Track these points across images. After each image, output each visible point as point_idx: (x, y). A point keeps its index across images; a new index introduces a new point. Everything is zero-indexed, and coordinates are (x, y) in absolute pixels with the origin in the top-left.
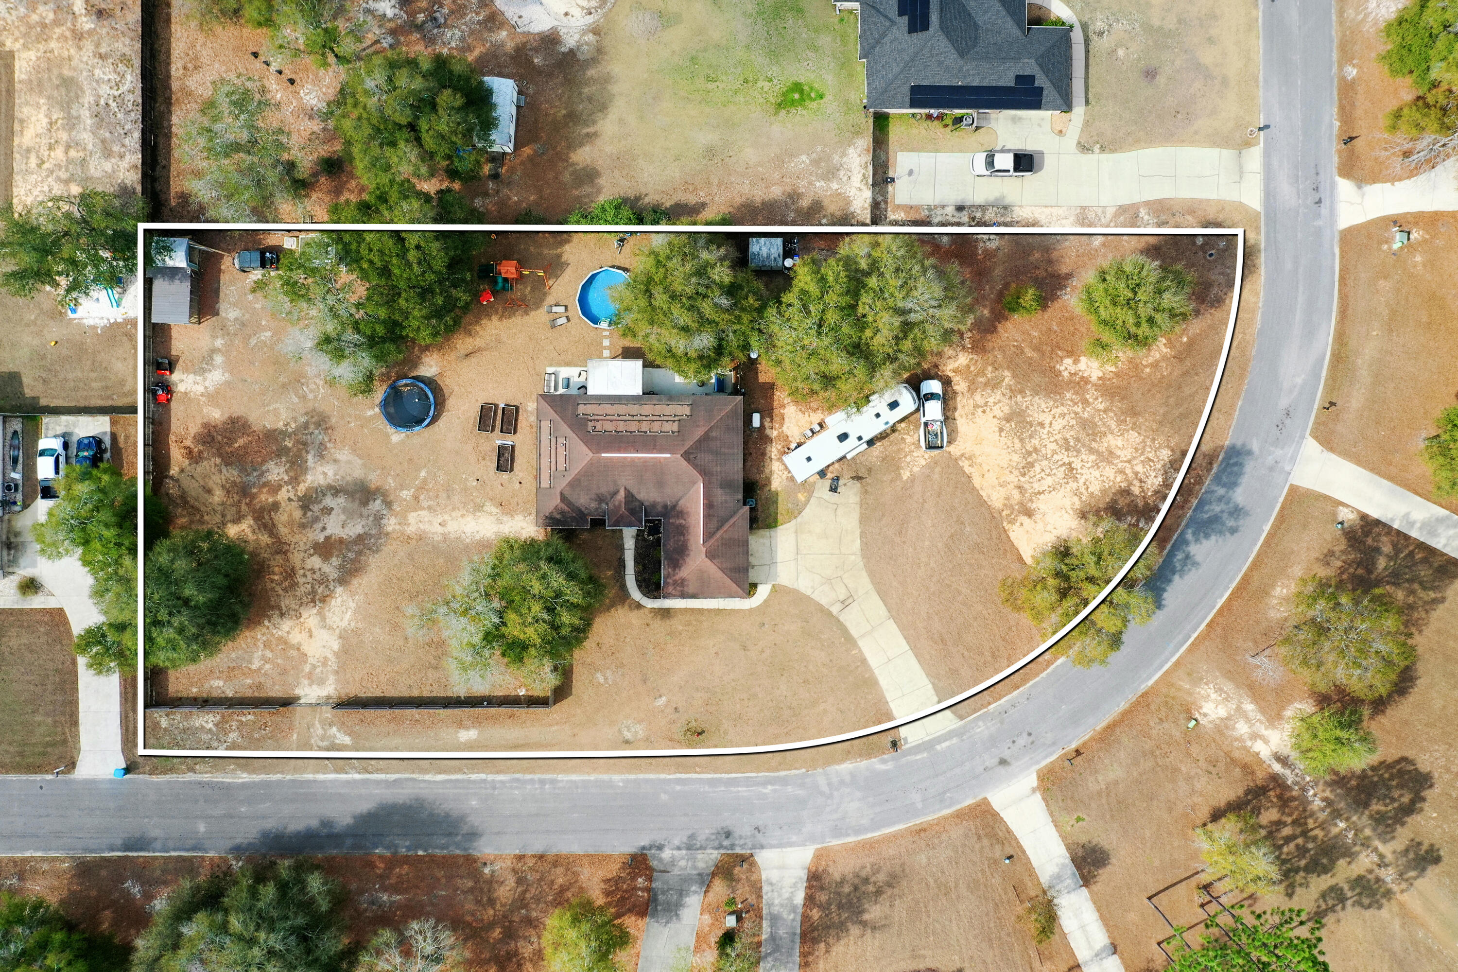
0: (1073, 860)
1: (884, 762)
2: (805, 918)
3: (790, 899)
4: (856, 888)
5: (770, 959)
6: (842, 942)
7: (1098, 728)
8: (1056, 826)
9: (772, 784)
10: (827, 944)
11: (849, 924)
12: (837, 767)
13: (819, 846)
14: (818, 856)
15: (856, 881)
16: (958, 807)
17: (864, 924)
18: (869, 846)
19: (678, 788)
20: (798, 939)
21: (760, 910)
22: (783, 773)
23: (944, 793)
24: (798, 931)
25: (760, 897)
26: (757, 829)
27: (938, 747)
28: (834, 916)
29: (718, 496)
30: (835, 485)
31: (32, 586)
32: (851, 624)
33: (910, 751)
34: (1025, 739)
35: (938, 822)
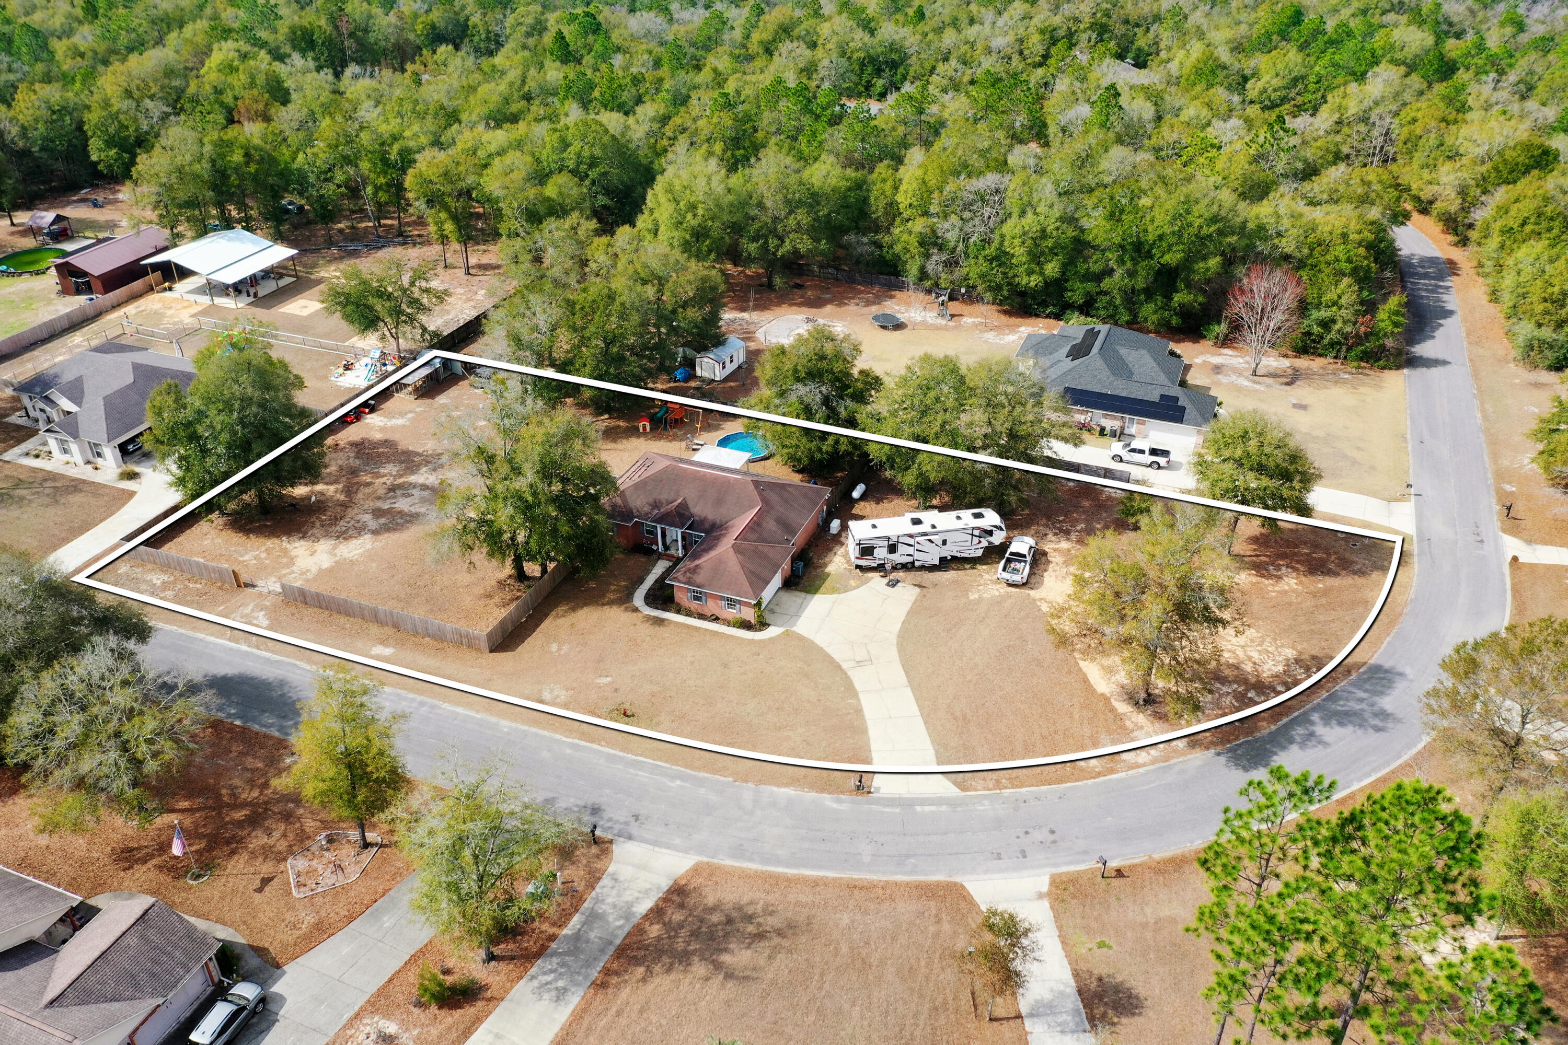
0: (1080, 992)
1: (840, 801)
2: (638, 930)
3: (630, 905)
4: (729, 921)
5: (555, 960)
6: (673, 976)
7: (1157, 856)
8: (1063, 943)
9: (682, 780)
10: (649, 970)
11: (696, 959)
12: (775, 789)
13: (705, 859)
14: (696, 870)
15: (734, 914)
16: (922, 878)
17: (718, 966)
18: (773, 881)
19: (568, 751)
20: (611, 950)
21: (581, 900)
22: (702, 774)
23: (908, 856)
24: (618, 942)
25: (591, 886)
26: (636, 817)
27: (918, 809)
28: (680, 945)
29: (770, 525)
30: (893, 584)
31: (132, 476)
32: (859, 678)
33: (878, 801)
34: (1041, 835)
35: (885, 886)
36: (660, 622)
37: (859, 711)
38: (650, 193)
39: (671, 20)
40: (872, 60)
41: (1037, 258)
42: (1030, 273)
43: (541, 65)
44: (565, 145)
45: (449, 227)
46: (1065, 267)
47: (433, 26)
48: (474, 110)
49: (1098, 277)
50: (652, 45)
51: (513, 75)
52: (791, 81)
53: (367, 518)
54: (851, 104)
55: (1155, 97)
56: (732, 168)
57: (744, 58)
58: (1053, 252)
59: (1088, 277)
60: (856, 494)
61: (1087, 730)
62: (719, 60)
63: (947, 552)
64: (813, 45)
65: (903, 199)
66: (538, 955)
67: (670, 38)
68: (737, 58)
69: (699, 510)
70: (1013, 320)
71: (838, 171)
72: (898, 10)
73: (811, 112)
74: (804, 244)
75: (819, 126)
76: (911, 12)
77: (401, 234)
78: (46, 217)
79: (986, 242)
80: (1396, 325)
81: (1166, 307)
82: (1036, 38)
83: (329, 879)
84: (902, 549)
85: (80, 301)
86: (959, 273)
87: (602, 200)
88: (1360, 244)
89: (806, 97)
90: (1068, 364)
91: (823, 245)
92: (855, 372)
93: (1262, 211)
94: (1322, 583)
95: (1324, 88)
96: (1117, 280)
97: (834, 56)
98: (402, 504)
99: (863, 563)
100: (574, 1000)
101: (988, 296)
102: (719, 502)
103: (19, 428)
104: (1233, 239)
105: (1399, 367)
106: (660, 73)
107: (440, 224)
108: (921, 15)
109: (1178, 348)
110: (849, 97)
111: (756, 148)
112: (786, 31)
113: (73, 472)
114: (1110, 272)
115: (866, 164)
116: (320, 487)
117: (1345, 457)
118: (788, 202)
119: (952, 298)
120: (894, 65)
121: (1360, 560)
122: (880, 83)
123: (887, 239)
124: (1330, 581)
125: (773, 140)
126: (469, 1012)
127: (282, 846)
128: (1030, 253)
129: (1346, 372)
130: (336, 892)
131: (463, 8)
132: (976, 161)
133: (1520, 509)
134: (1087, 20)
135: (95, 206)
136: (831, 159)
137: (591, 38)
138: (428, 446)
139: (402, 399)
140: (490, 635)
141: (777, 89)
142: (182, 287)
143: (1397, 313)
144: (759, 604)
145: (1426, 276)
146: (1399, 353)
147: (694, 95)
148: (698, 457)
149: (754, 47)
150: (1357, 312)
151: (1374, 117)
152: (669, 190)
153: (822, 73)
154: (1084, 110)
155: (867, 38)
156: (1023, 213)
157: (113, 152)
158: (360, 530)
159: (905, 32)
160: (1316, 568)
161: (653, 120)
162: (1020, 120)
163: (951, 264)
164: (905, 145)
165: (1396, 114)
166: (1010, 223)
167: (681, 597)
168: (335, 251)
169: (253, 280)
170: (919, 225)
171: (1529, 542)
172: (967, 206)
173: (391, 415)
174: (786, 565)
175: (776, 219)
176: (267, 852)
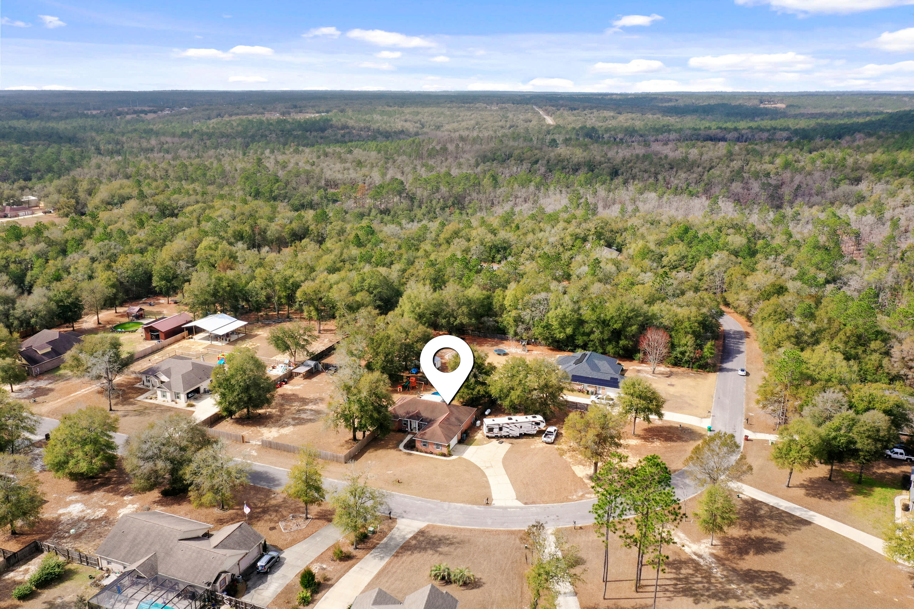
1: (479, 508)
2: (408, 542)
3: (404, 536)
4: (440, 540)
5: (379, 549)
6: (421, 554)
9: (421, 501)
10: (413, 552)
11: (429, 550)
13: (431, 524)
14: (428, 526)
15: (442, 538)
17: (437, 551)
20: (399, 547)
21: (387, 534)
22: (428, 500)
24: (401, 545)
25: (390, 530)
26: (405, 512)
27: (509, 510)
28: (423, 545)
29: (453, 419)
30: (502, 443)
31: (192, 406)
32: (487, 472)
33: (494, 507)
34: (554, 517)
35: (496, 531)
36: (411, 454)
37: (487, 482)
38: (401, 300)
39: (402, 229)
40: (495, 246)
41: (563, 327)
42: (560, 332)
43: (348, 247)
44: (364, 280)
45: (314, 313)
46: (574, 330)
47: (292, 230)
48: (321, 267)
49: (589, 334)
50: (396, 240)
51: (337, 252)
52: (459, 255)
53: (290, 420)
54: (485, 265)
55: (616, 264)
56: (435, 290)
57: (437, 245)
58: (569, 324)
59: (584, 334)
60: (487, 413)
61: (573, 488)
62: (426, 246)
63: (523, 431)
64: (469, 240)
65: (507, 303)
66: (373, 548)
67: (402, 236)
68: (435, 246)
69: (424, 414)
70: (554, 352)
71: (479, 291)
72: (507, 225)
73: (468, 268)
74: (465, 320)
75: (471, 274)
76: (513, 225)
77: (288, 317)
78: (135, 309)
79: (542, 320)
80: (711, 353)
81: (617, 346)
82: (568, 238)
83: (294, 528)
84: (505, 430)
85: (154, 343)
86: (531, 333)
87: (379, 303)
88: (696, 321)
89: (466, 263)
90: (574, 366)
91: (473, 321)
92: (486, 363)
93: (656, 308)
94: (669, 444)
95: (695, 259)
96: (597, 335)
97: (478, 245)
98: (303, 416)
99: (489, 435)
100: (387, 560)
101: (543, 342)
102: (432, 411)
103: (140, 389)
104: (641, 318)
105: (715, 372)
106: (401, 251)
107: (309, 312)
108: (518, 227)
109: (623, 363)
110: (485, 262)
111: (444, 283)
112: (456, 234)
113: (167, 404)
114: (592, 332)
115: (493, 289)
116: (269, 410)
117: (686, 403)
118: (458, 304)
119: (528, 344)
120: (505, 249)
121: (686, 437)
122: (499, 257)
123: (500, 319)
124: (673, 444)
125: (452, 279)
126: (350, 562)
127: (276, 519)
128: (559, 324)
129: (692, 373)
130: (298, 531)
131: (307, 222)
132: (537, 288)
133: (754, 421)
134: (593, 230)
135: (151, 305)
136: (477, 287)
137: (370, 237)
138: (311, 396)
139: (297, 380)
140: (345, 456)
141: (453, 259)
142: (197, 337)
143: (711, 349)
144: (449, 446)
145: (735, 338)
146: (715, 366)
147: (416, 261)
148: (423, 398)
149: (441, 239)
150: (695, 349)
151: (716, 273)
152: (409, 297)
153: (473, 252)
154: (585, 269)
155: (493, 237)
156: (556, 308)
157: (163, 282)
158: (288, 424)
159: (511, 234)
160: (668, 439)
161: (399, 271)
162: (559, 273)
163: (528, 329)
164: (508, 282)
165: (725, 272)
166: (551, 312)
167: (418, 445)
168: (260, 323)
169: (228, 335)
170: (514, 313)
171: (754, 432)
172: (533, 305)
173: (294, 385)
174: (459, 434)
175: (453, 310)
176: (271, 521)
